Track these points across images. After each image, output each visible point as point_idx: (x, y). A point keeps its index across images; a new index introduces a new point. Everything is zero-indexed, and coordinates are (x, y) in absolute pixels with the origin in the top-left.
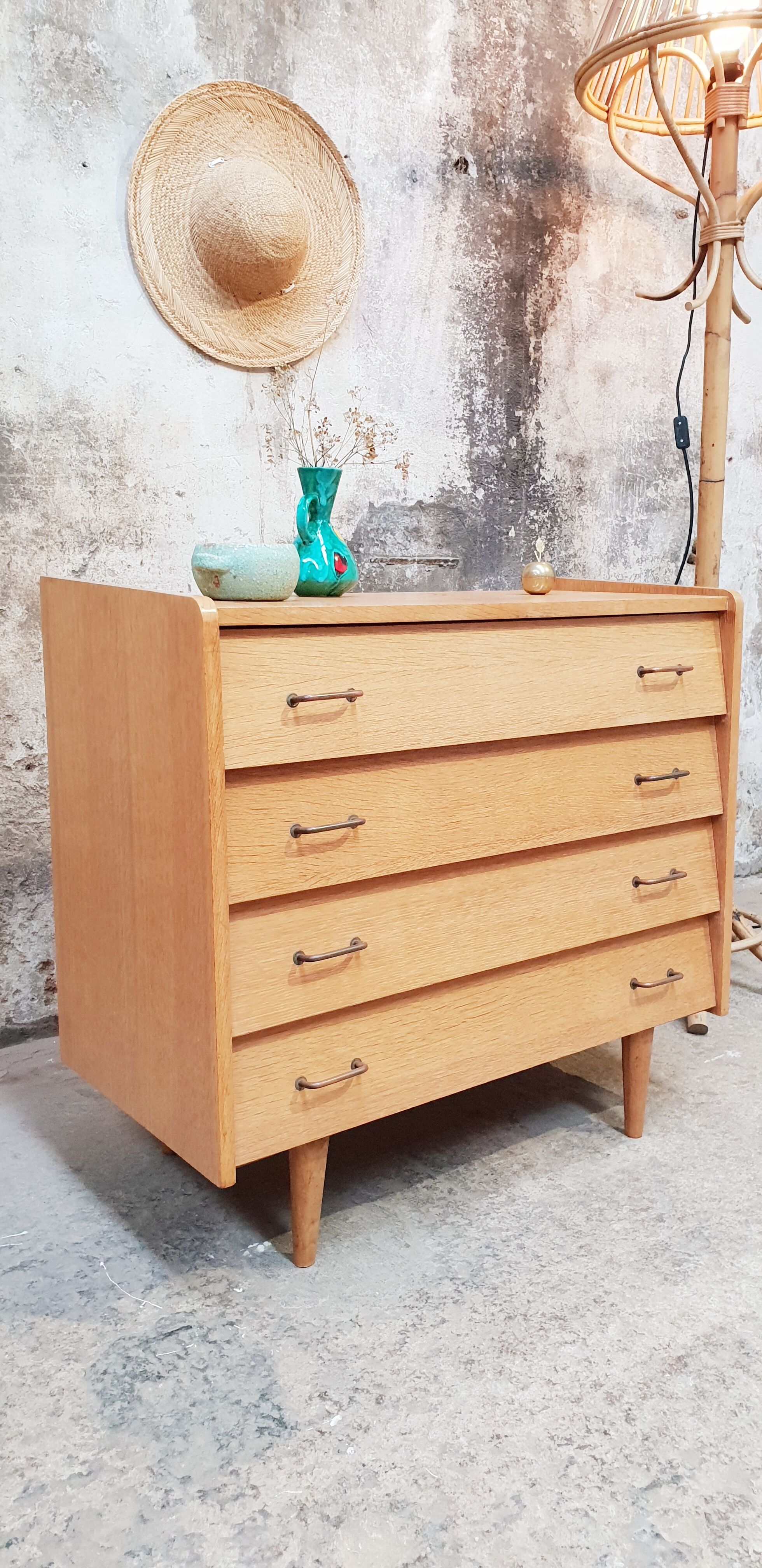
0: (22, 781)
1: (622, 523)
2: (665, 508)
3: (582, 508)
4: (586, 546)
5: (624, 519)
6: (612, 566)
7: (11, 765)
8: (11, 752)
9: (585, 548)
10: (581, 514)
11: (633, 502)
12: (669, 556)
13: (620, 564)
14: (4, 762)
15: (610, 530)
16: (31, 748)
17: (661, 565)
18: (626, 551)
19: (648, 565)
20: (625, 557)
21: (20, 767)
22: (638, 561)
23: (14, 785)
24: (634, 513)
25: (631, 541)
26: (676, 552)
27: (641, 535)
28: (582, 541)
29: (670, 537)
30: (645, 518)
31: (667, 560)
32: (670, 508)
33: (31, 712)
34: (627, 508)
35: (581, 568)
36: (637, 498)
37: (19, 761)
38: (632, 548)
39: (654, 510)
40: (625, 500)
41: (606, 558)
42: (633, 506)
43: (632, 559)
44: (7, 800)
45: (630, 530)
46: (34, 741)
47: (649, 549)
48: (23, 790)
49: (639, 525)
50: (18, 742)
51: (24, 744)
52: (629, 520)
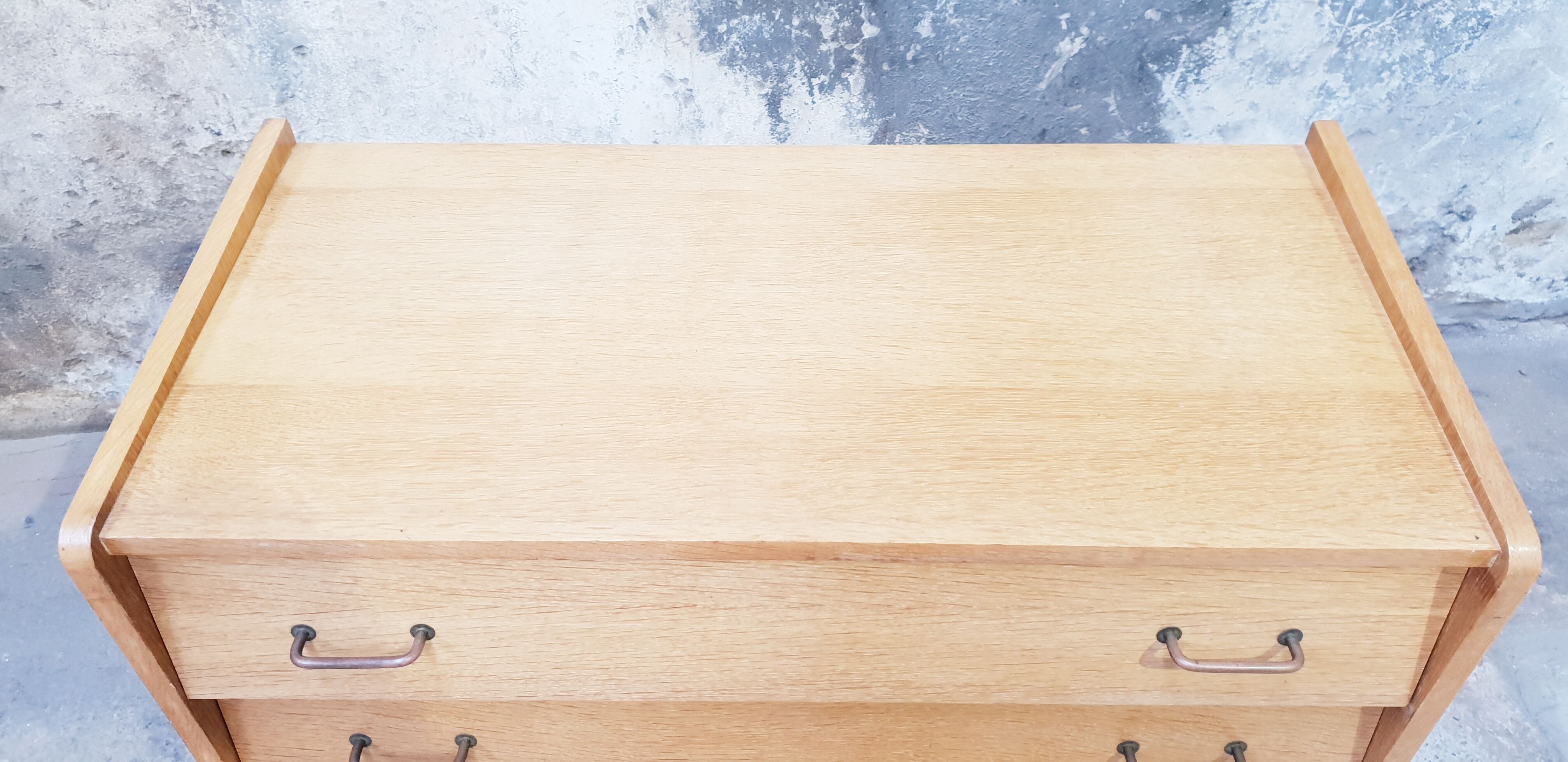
0: (219, 168)
7: (196, 153)
8: (192, 138)
14: (186, 148)
16: (219, 134)
21: (211, 154)
23: (208, 174)
33: (204, 92)
37: (209, 148)
44: (204, 191)
46: (220, 126)
48: (225, 179)
50: (197, 126)
51: (206, 129)
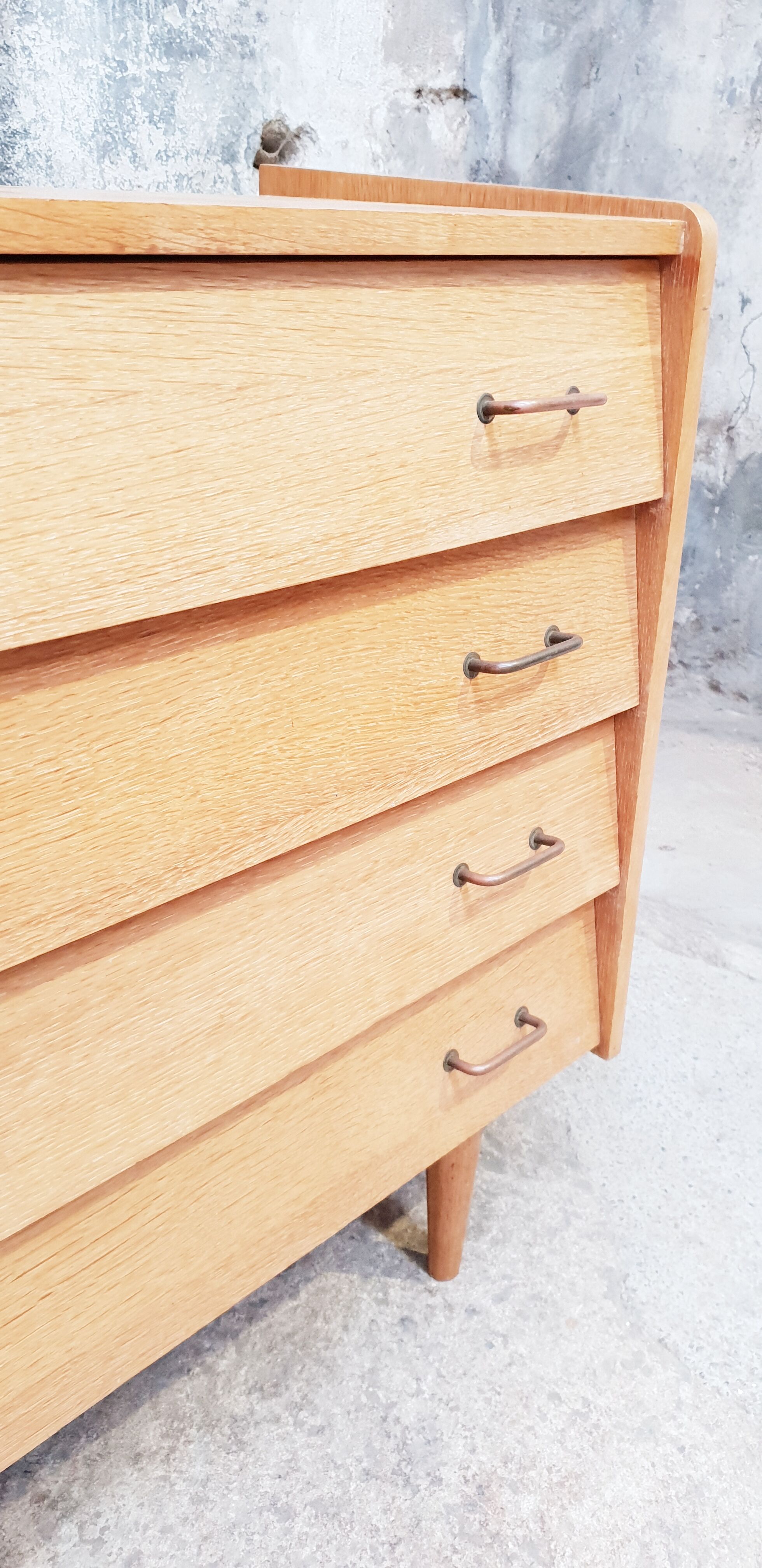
1: (119, 75)
2: (202, 52)
3: (28, 29)
4: (47, 114)
5: (122, 66)
6: (107, 161)
9: (43, 119)
10: (27, 43)
11: (137, 30)
12: (219, 151)
13: (125, 159)
15: (94, 86)
17: (206, 167)
18: (134, 135)
19: (178, 166)
20: (133, 147)
22: (158, 156)
24: (142, 55)
25: (141, 114)
26: (231, 144)
27: (161, 103)
28: (36, 102)
29: (218, 115)
30: (165, 69)
31: (215, 158)
32: (212, 54)
34: (125, 43)
35: (42, 162)
36: (145, 24)
38: (145, 128)
39: (183, 54)
40: (120, 24)
41: (92, 144)
42: (138, 40)
43: (148, 152)
45: (137, 92)
47: (178, 133)
49: (154, 82)
52: (132, 70)
